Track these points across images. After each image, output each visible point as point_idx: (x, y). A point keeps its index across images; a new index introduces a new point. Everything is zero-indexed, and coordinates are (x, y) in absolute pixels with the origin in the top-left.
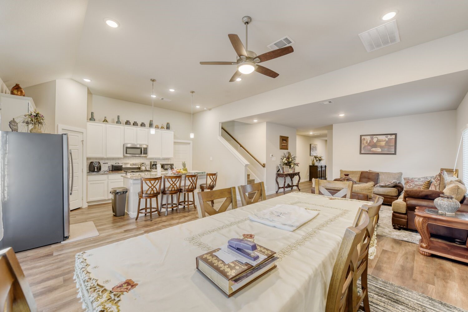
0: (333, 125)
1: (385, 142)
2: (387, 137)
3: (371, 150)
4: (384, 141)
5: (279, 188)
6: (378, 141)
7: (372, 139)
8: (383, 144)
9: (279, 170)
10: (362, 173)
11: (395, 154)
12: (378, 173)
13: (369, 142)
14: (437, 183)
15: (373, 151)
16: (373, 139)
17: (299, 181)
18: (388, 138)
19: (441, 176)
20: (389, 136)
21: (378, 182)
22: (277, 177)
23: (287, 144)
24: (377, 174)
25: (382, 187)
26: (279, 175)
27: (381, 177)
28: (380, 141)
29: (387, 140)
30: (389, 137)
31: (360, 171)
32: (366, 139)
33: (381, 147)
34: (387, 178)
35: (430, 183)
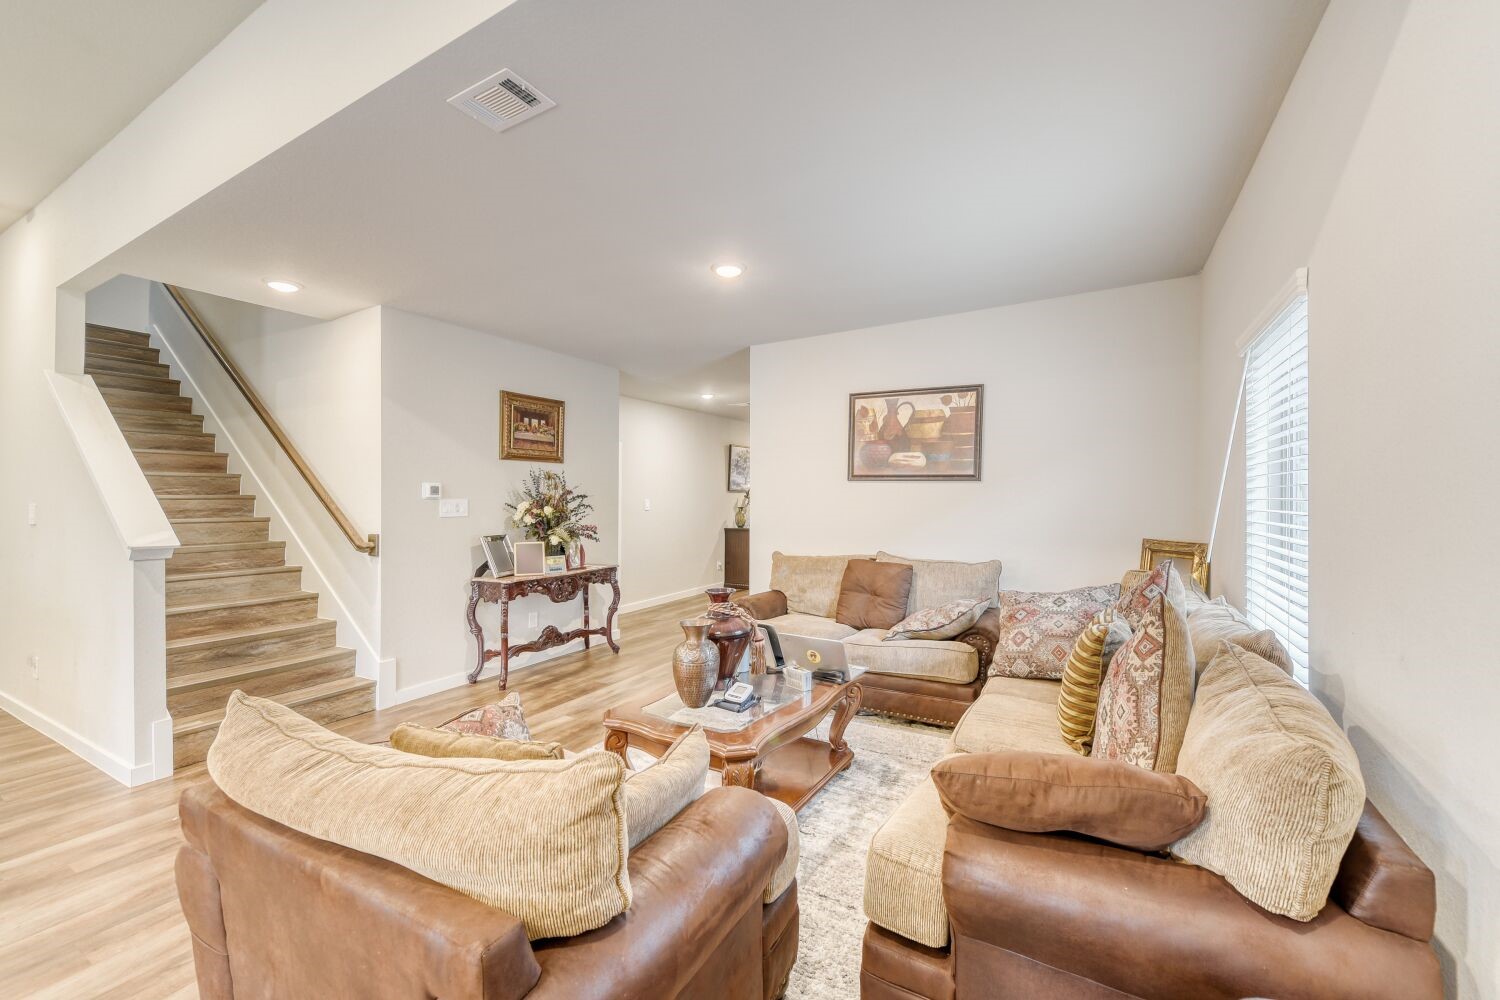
0: (753, 349)
1: (939, 425)
2: (946, 401)
3: (891, 459)
4: (938, 419)
5: (486, 656)
6: (917, 419)
7: (893, 411)
8: (933, 430)
9: (483, 569)
10: (853, 565)
11: (976, 477)
12: (910, 568)
13: (880, 424)
14: (1144, 668)
15: (896, 466)
16: (897, 413)
17: (613, 609)
18: (953, 405)
19: (1167, 615)
20: (955, 396)
21: (910, 608)
22: (471, 599)
23: (556, 435)
24: (907, 573)
25: (915, 636)
26: (482, 591)
27: (923, 585)
28: (922, 421)
29: (948, 413)
30: (957, 400)
31: (842, 558)
32: (871, 414)
33: (927, 447)
34: (944, 589)
35: (1106, 649)
